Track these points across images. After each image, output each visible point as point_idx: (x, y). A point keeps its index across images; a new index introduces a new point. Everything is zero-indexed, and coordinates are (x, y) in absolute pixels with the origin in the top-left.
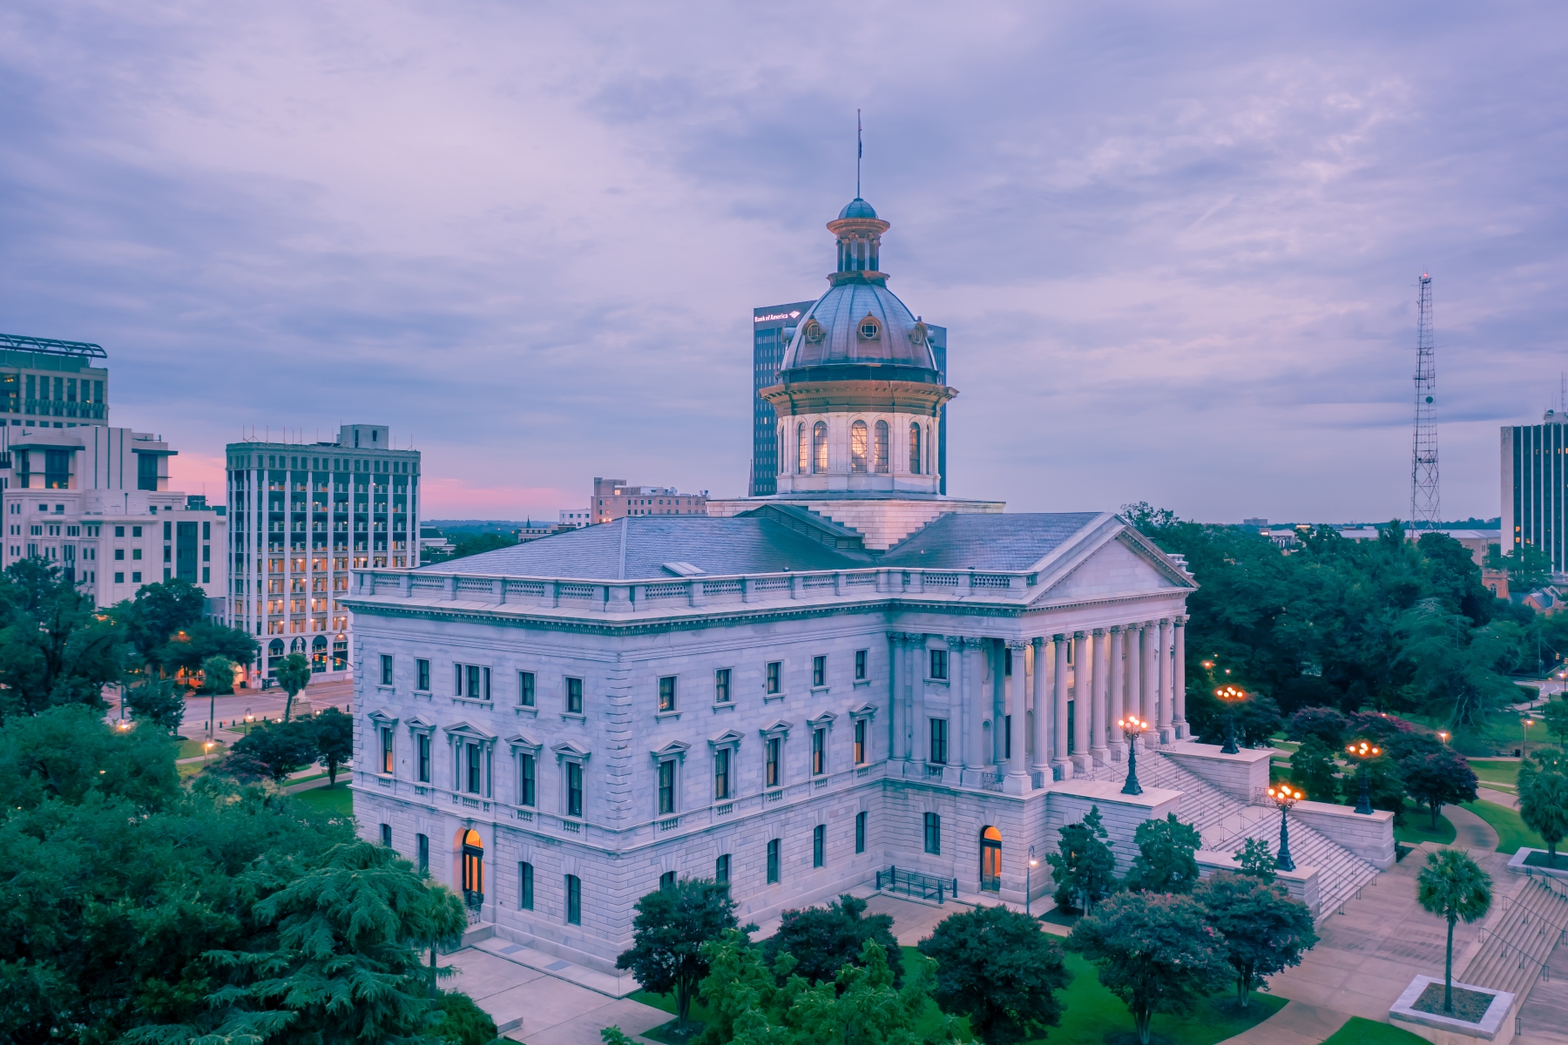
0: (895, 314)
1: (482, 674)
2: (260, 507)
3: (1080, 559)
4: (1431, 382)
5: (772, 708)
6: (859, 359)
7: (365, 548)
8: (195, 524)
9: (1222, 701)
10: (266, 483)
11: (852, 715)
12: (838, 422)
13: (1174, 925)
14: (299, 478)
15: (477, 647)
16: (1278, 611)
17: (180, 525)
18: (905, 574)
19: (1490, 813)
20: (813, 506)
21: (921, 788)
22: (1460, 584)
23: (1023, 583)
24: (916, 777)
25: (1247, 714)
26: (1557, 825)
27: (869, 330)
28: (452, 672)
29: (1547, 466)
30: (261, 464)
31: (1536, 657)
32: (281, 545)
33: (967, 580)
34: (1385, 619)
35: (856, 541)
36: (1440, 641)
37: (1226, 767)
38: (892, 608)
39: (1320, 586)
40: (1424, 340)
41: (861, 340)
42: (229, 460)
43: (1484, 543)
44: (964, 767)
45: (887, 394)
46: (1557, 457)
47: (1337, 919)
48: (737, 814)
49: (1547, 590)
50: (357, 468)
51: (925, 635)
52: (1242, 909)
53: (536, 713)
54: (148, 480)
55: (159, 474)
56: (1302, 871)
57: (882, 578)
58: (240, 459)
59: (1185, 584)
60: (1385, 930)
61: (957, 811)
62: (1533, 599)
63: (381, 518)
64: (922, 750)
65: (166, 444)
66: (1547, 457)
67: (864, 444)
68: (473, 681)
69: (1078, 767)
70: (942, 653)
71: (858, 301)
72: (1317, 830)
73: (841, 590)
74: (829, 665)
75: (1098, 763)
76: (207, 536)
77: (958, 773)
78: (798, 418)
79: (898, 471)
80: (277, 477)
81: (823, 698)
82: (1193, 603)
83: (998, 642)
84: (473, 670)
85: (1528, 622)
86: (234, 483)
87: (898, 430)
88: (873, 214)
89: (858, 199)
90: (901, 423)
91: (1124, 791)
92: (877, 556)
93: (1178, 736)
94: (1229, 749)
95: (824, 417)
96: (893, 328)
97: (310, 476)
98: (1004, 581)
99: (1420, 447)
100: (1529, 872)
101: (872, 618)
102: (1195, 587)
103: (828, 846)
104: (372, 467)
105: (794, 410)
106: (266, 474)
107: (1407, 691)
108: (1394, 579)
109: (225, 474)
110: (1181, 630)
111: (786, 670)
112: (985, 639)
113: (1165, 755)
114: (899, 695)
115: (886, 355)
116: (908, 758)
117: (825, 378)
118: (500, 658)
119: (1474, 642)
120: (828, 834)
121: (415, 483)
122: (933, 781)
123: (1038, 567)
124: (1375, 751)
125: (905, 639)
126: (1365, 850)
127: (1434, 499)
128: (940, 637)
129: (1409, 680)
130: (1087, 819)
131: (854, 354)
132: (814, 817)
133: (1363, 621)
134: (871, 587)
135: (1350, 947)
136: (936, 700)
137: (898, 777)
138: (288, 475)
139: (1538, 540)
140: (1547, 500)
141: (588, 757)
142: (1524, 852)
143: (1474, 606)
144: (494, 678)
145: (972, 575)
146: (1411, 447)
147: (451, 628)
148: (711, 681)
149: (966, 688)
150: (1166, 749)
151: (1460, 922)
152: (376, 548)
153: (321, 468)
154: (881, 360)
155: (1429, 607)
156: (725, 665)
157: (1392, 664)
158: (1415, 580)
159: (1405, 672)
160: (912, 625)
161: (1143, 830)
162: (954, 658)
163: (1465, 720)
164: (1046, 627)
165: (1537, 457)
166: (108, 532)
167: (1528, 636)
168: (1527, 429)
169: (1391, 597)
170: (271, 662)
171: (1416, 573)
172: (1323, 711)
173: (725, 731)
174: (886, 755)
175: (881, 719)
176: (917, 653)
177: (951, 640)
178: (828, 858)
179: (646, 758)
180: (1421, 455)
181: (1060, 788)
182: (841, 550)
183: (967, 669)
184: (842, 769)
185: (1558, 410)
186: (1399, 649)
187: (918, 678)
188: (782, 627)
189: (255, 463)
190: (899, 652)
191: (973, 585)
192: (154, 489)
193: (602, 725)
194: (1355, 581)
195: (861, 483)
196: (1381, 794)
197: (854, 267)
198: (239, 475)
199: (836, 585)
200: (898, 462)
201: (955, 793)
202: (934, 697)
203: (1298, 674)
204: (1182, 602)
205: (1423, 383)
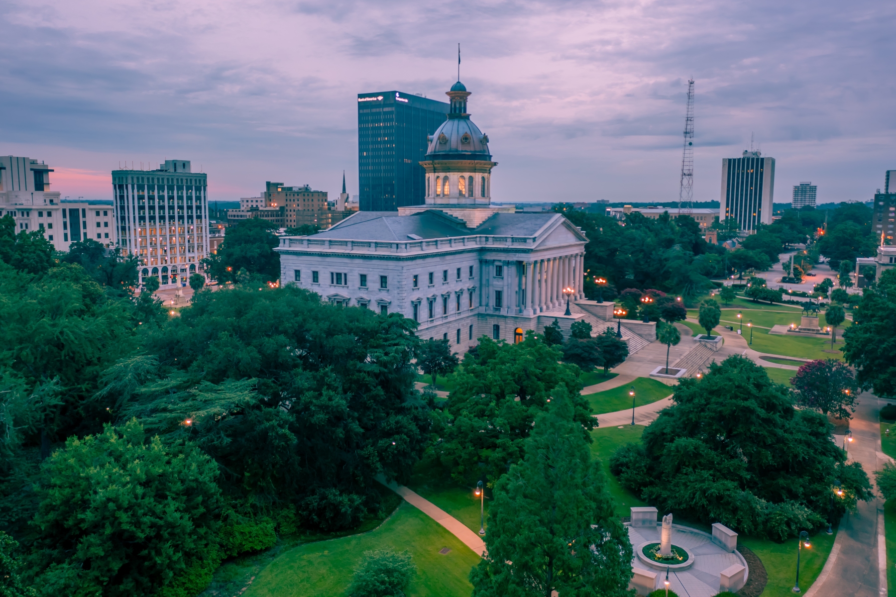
0: (475, 132)
1: (343, 276)
2: (133, 203)
3: (550, 232)
4: (691, 134)
5: (445, 286)
6: (462, 151)
7: (183, 223)
8: (78, 210)
9: (597, 284)
10: (136, 190)
11: (469, 289)
12: (454, 176)
13: (588, 346)
14: (150, 188)
15: (340, 266)
16: (616, 250)
17: (71, 210)
18: (487, 238)
19: (690, 325)
20: (445, 210)
21: (492, 316)
22: (693, 238)
23: (531, 241)
24: (491, 312)
25: (604, 292)
26: (710, 324)
27: (466, 139)
28: (329, 276)
29: (743, 178)
30: (133, 181)
31: (724, 269)
32: (145, 222)
33: (511, 240)
34: (660, 253)
35: (463, 224)
36: (680, 262)
37: (598, 308)
38: (482, 250)
39: (634, 239)
40: (689, 113)
41: (463, 143)
42: (114, 179)
43: (713, 216)
44: (508, 308)
45: (473, 165)
46: (747, 174)
47: (635, 355)
48: (435, 323)
49: (734, 240)
50: (178, 182)
51: (494, 260)
52: (606, 344)
53: (367, 289)
54: (40, 185)
55: (45, 182)
56: (624, 338)
57: (478, 239)
58: (121, 179)
59: (584, 240)
60: (651, 357)
61: (506, 323)
62: (727, 244)
63: (181, 208)
64: (492, 302)
65: (47, 166)
66: (743, 174)
67: (463, 187)
68: (338, 278)
69: (548, 308)
70: (500, 267)
71: (460, 126)
72: (630, 329)
73: (466, 244)
74: (462, 271)
75: (554, 306)
76: (84, 216)
77: (506, 309)
78: (437, 174)
79: (477, 196)
80: (141, 188)
81: (460, 283)
82: (587, 247)
83: (522, 262)
84: (339, 275)
85: (723, 254)
86: (118, 190)
87: (477, 180)
88: (464, 89)
89: (459, 82)
90: (478, 177)
91: (565, 314)
92: (472, 231)
93: (581, 298)
94: (599, 302)
95: (448, 174)
96: (475, 138)
97: (156, 187)
98: (524, 240)
99: (685, 168)
100: (700, 341)
101: (474, 254)
102: (588, 241)
103: (461, 337)
104: (184, 181)
105: (435, 170)
106: (136, 186)
107: (667, 283)
108: (664, 236)
109: (112, 186)
110: (583, 258)
111: (449, 273)
112: (517, 261)
113: (577, 304)
114: (484, 282)
115: (472, 149)
116: (487, 305)
117: (448, 159)
118: (351, 270)
119: (693, 262)
120: (461, 332)
121: (205, 190)
122: (497, 313)
123: (536, 235)
124: (651, 300)
125: (486, 262)
126: (646, 335)
127: (690, 194)
128: (500, 261)
129: (668, 279)
130: (554, 323)
131: (460, 149)
132: (457, 326)
133: (651, 254)
134: (474, 243)
135: (639, 361)
136: (497, 284)
137: (483, 312)
138: (146, 186)
139: (736, 215)
140: (742, 195)
141: (390, 303)
142: (700, 335)
143: (698, 247)
144: (348, 277)
145: (512, 238)
146: (681, 167)
147: (328, 259)
148: (427, 277)
149: (509, 279)
150: (577, 302)
151: (671, 346)
152: (188, 223)
153: (161, 183)
154: (471, 151)
155: (677, 247)
156: (431, 271)
157: (662, 272)
158: (673, 237)
159: (667, 275)
160: (489, 257)
161: (573, 325)
162: (505, 268)
163: (689, 294)
164: (537, 257)
165: (738, 174)
166: (35, 215)
167: (722, 260)
168: (734, 160)
169: (663, 244)
170: (143, 279)
171: (673, 234)
172: (634, 290)
173: (432, 295)
174: (478, 305)
175: (477, 291)
176: (491, 267)
177: (504, 262)
178: (461, 341)
179: (410, 303)
180: (685, 172)
181: (542, 314)
182: (459, 228)
183: (509, 273)
184: (465, 309)
185: (749, 150)
186: (665, 266)
187: (491, 276)
188: (448, 258)
189: (130, 181)
190: (484, 267)
191: (513, 241)
192: (43, 190)
193: (396, 292)
194: (649, 237)
195: (463, 201)
196: (652, 316)
197: (457, 112)
198: (121, 187)
199: (464, 242)
200: (477, 192)
201: (505, 317)
202: (497, 283)
203: (624, 278)
204: (583, 247)
205: (688, 135)
